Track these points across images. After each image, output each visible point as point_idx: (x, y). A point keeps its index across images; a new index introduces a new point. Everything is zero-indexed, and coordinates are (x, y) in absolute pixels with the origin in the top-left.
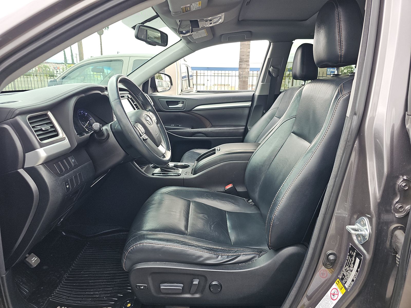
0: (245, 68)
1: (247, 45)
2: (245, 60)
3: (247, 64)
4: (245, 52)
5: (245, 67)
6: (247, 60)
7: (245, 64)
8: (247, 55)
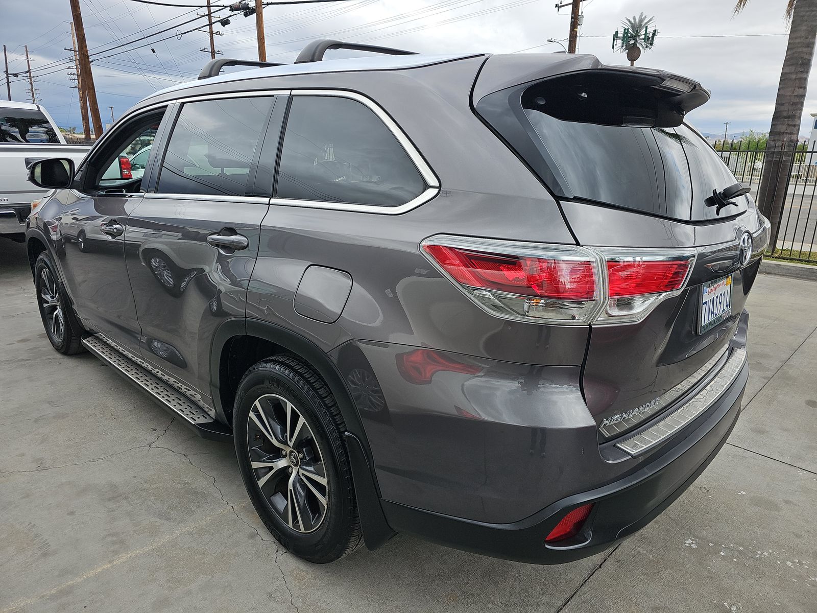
0: (783, 133)
1: (795, 79)
2: (785, 114)
3: (788, 124)
4: (788, 98)
5: (782, 130)
6: (790, 113)
7: (783, 124)
8: (792, 103)
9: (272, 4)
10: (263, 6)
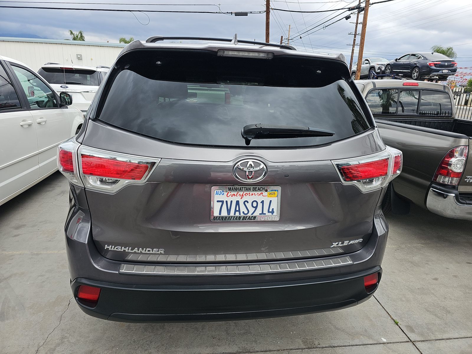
9: (375, 3)
10: (370, 5)
